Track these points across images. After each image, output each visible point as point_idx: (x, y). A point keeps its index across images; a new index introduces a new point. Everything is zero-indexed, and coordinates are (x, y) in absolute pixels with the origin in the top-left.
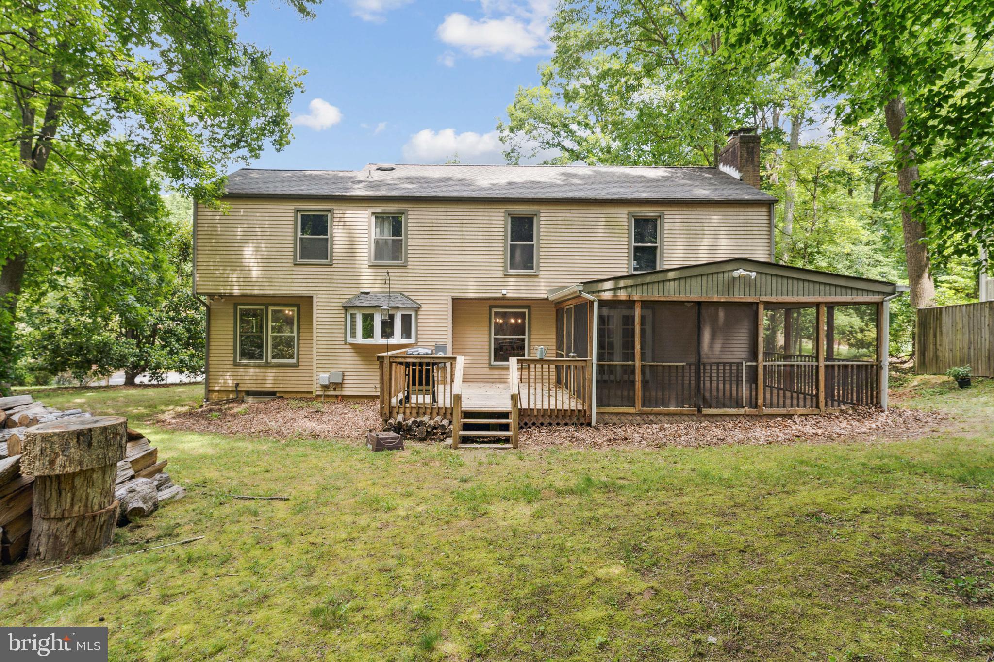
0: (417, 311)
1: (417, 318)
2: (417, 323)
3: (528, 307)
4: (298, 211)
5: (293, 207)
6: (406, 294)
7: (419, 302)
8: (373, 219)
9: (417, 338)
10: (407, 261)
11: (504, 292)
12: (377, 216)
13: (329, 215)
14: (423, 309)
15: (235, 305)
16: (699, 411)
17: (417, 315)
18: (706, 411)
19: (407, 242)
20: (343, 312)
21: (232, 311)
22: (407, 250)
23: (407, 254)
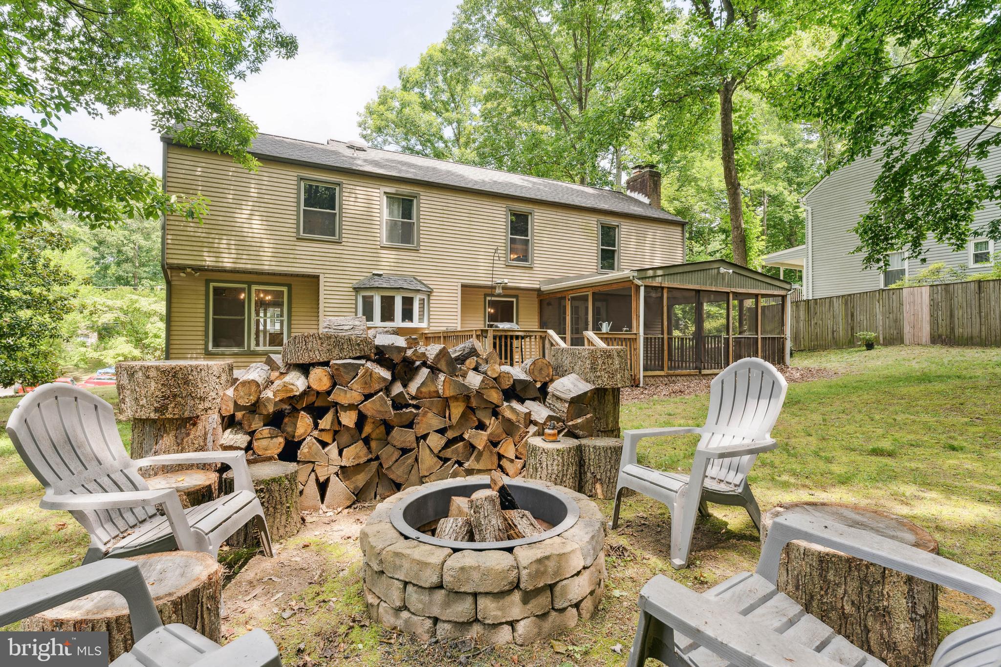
0: (429, 296)
1: (429, 303)
2: (429, 307)
3: (516, 297)
4: (301, 179)
5: (295, 174)
6: (419, 278)
7: (431, 287)
8: (385, 198)
9: (429, 322)
10: (419, 245)
11: (506, 281)
12: (390, 197)
13: (337, 189)
14: (434, 294)
15: (208, 282)
16: (700, 372)
17: (429, 299)
18: (704, 372)
19: (419, 226)
20: (354, 294)
21: (203, 288)
22: (419, 234)
23: (419, 238)
